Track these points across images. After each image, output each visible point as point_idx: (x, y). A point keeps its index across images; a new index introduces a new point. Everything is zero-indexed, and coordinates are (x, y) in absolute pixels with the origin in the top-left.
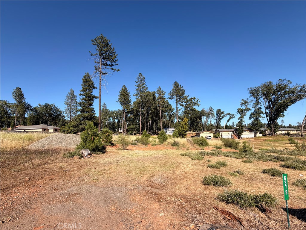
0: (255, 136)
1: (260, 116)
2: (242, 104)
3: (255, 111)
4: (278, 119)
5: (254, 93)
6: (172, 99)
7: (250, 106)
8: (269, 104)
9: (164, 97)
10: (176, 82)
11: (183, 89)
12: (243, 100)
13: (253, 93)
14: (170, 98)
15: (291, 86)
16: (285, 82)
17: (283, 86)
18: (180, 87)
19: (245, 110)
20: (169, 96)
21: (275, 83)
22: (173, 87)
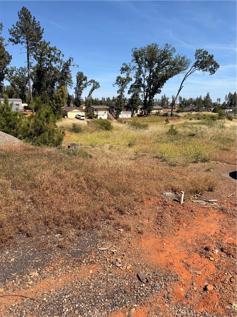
0: (132, 116)
1: (140, 90)
2: (123, 70)
3: (135, 83)
4: (155, 95)
5: (137, 56)
6: (17, 43)
7: (132, 75)
8: (150, 75)
10: (24, 9)
11: (40, 27)
12: (124, 64)
15: (174, 57)
16: (170, 49)
17: (168, 53)
18: (34, 21)
19: (126, 80)
20: (11, 37)
21: (161, 47)
22: (18, 17)
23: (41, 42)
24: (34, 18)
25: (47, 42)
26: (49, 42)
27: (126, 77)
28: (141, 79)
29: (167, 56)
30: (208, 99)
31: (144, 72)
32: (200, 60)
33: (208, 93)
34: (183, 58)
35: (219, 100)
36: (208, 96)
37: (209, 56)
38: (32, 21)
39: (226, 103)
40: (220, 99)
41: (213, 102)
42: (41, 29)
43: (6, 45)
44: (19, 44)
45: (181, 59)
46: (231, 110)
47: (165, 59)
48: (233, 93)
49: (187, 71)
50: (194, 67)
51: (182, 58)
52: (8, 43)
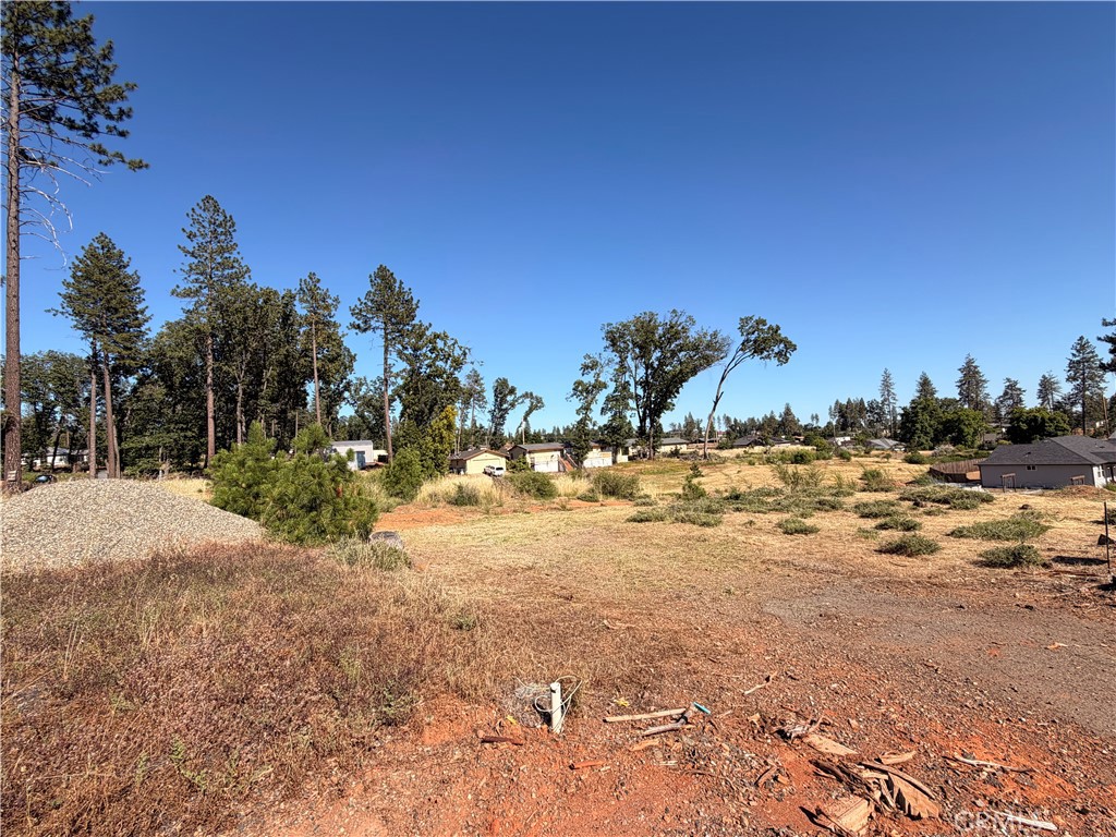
0: (614, 462)
1: (628, 404)
2: (586, 368)
3: (614, 392)
4: (662, 415)
5: (614, 339)
6: (365, 330)
7: (607, 375)
8: (646, 373)
9: (332, 320)
10: (382, 269)
11: (412, 298)
12: (588, 356)
13: (612, 341)
14: (358, 327)
15: (693, 334)
16: (683, 319)
17: (680, 328)
18: (400, 288)
19: (594, 387)
20: (353, 319)
21: (663, 317)
22: (370, 284)
23: (414, 326)
24: (401, 283)
25: (426, 324)
26: (430, 325)
27: (593, 382)
28: (628, 382)
29: (677, 333)
30: (790, 418)
31: (633, 369)
32: (753, 337)
33: (788, 405)
34: (715, 335)
35: (815, 417)
36: (788, 412)
37: (770, 328)
38: (397, 289)
39: (834, 423)
40: (817, 416)
41: (803, 423)
42: (414, 302)
43: (343, 336)
44: (369, 332)
45: (709, 338)
46: (848, 439)
47: (676, 339)
48: (844, 402)
49: (727, 360)
50: (741, 352)
51: (711, 336)
52: (346, 331)
